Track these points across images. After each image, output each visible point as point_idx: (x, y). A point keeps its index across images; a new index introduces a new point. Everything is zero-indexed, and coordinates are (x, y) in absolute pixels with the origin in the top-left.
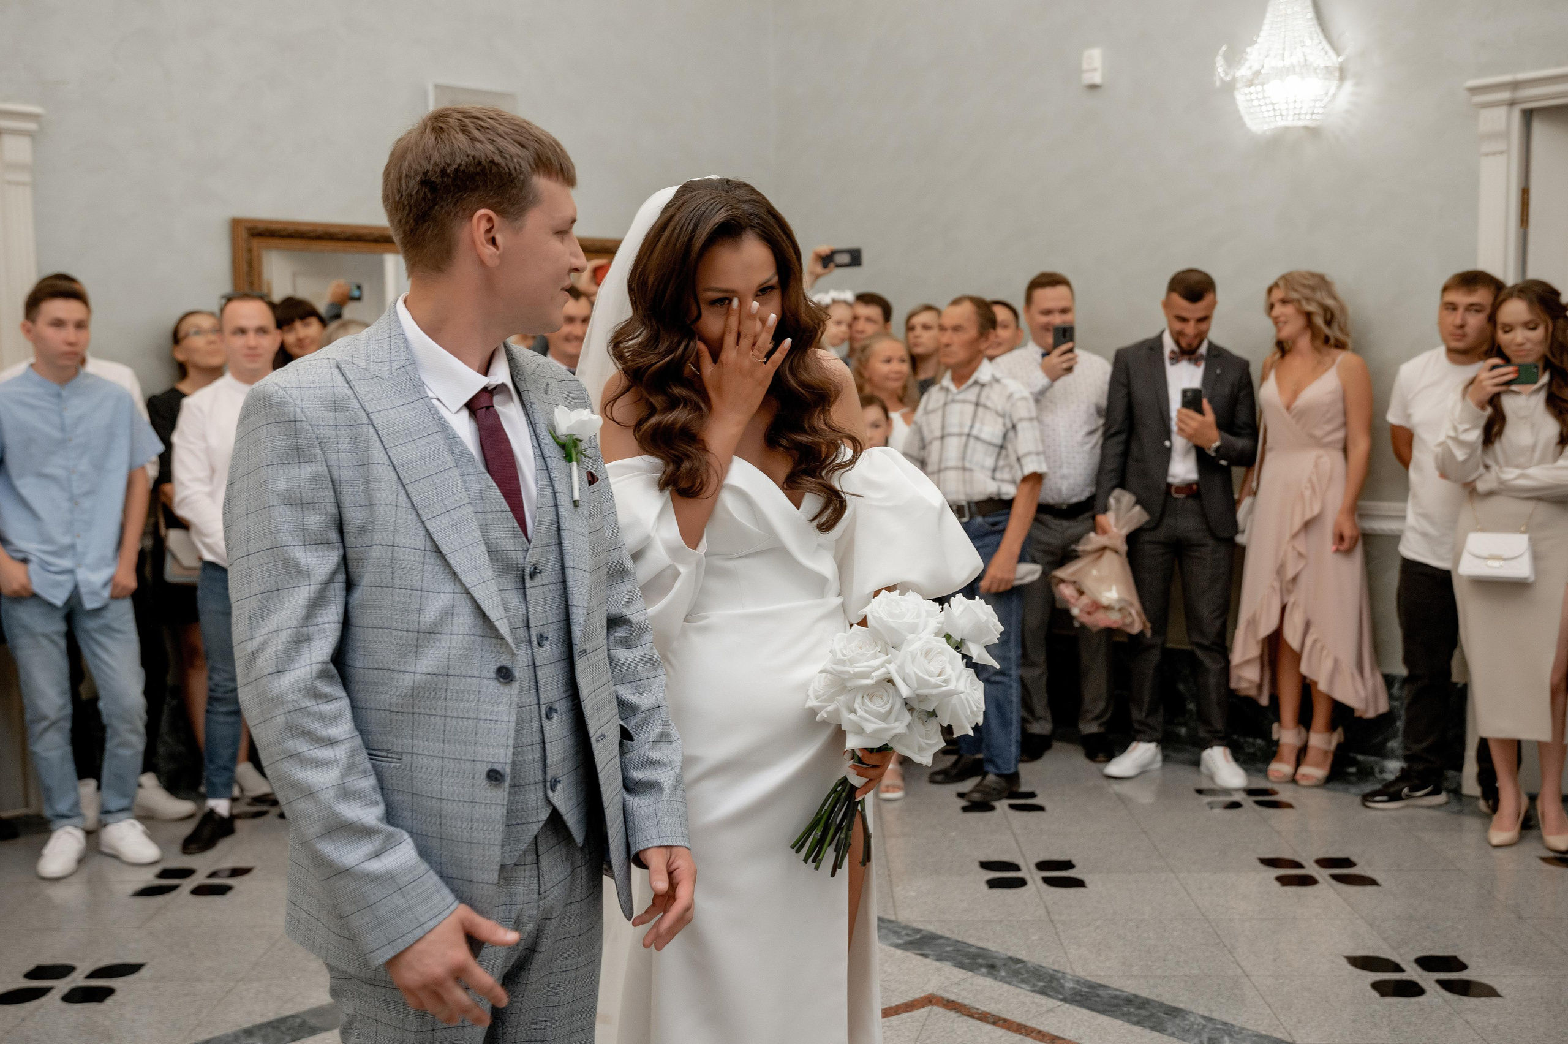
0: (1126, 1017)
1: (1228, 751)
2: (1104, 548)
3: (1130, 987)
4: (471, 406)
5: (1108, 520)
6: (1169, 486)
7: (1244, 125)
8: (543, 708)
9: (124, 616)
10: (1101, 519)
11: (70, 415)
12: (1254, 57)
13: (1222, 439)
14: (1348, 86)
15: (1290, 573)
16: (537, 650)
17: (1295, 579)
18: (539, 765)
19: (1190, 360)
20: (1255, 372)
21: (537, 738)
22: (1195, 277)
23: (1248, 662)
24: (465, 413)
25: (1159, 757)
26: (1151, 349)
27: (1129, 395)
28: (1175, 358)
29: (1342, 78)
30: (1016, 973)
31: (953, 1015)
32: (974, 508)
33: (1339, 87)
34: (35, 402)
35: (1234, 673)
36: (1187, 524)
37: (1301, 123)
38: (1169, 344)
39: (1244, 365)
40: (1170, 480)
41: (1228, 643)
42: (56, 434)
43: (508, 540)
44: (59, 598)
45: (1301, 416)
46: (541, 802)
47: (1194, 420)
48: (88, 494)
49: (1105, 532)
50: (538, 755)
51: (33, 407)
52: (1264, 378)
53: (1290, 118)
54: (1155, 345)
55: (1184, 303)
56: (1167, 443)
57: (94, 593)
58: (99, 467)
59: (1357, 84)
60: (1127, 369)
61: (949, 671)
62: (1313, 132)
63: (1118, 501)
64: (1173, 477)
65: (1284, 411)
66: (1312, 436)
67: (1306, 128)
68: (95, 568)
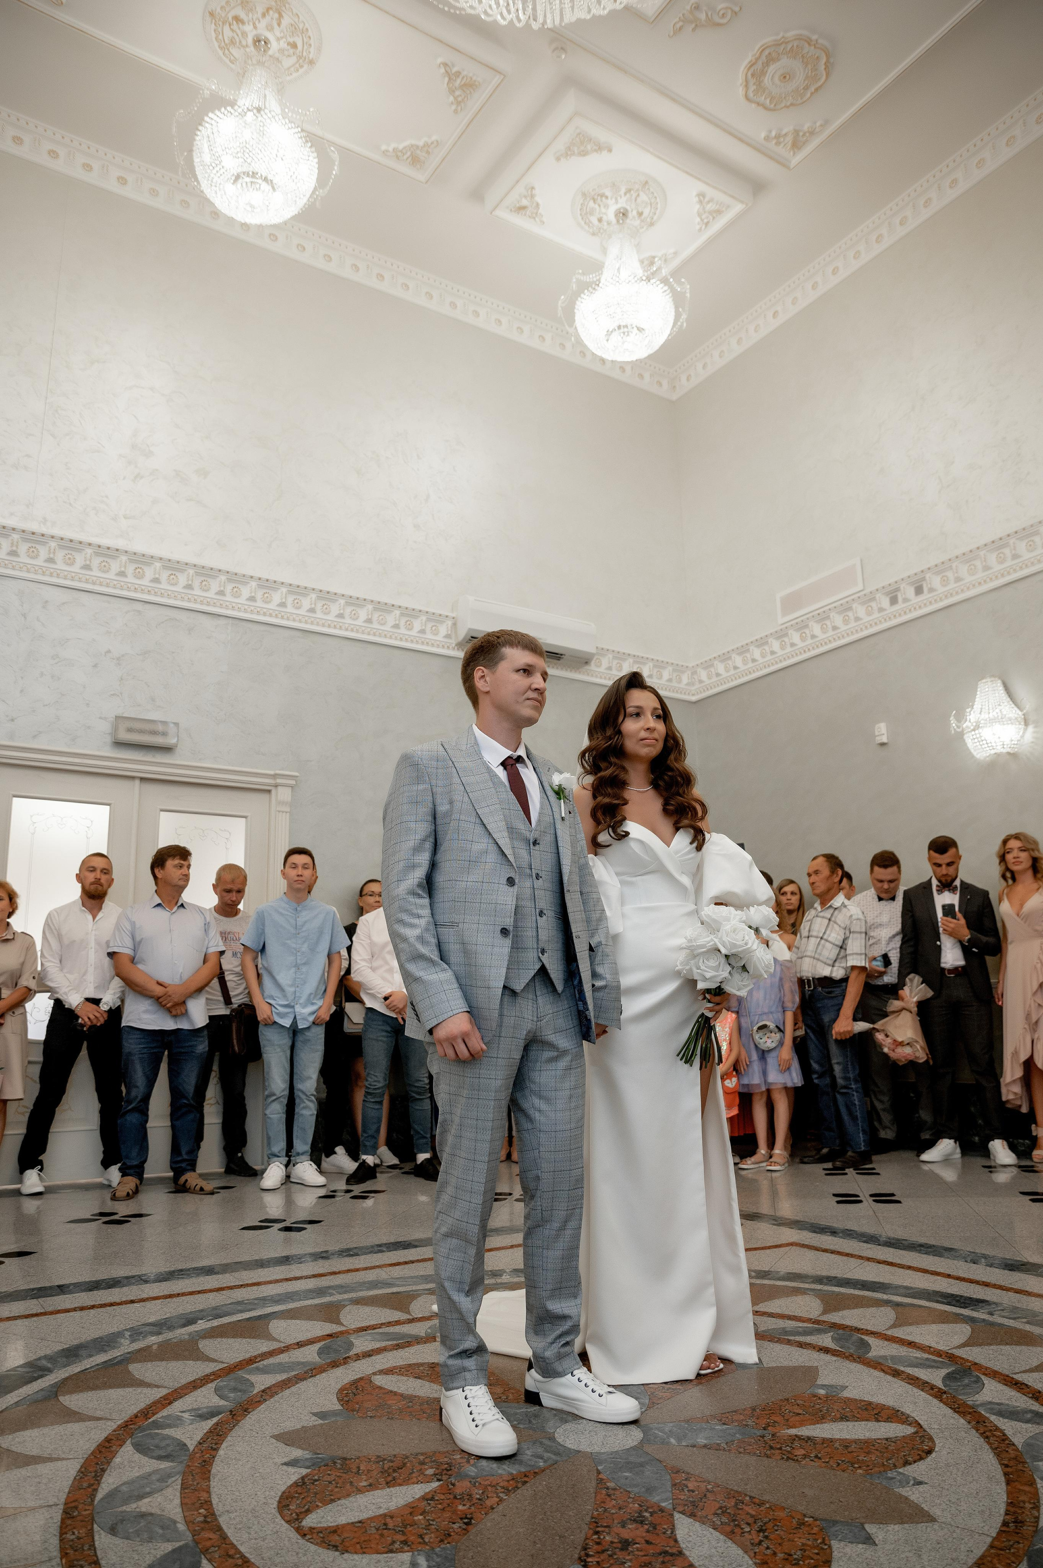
0: (920, 1252)
1: (1005, 1143)
2: (904, 1009)
3: (922, 1240)
4: (503, 764)
5: (906, 992)
6: (943, 969)
7: (973, 756)
8: (538, 911)
9: (319, 1034)
10: (900, 992)
11: (300, 921)
12: (973, 716)
13: (971, 934)
14: (1031, 729)
15: (1034, 1020)
16: (535, 881)
17: (1037, 1022)
18: (535, 940)
19: (949, 890)
20: (993, 897)
21: (534, 925)
22: (943, 840)
23: (1014, 1081)
24: (501, 768)
25: (958, 1150)
26: (925, 888)
27: (913, 916)
28: (940, 891)
29: (1026, 723)
30: (849, 1235)
31: (805, 1250)
32: (816, 982)
33: (1025, 730)
34: (284, 912)
35: (1004, 1090)
36: (960, 992)
37: (1004, 751)
38: (935, 882)
39: (985, 894)
40: (943, 965)
41: (998, 1071)
42: (293, 931)
43: (520, 823)
44: (287, 1023)
45: (1026, 918)
46: (536, 960)
47: (952, 923)
48: (305, 964)
49: (903, 1000)
50: (535, 934)
51: (281, 914)
52: (1000, 900)
53: (999, 747)
54: (927, 885)
55: (936, 855)
56: (938, 943)
57: (304, 1019)
58: (313, 949)
59: (1036, 727)
60: (910, 901)
61: (747, 938)
62: (1013, 756)
63: (911, 980)
64: (945, 963)
65: (1016, 917)
66: (1036, 931)
67: (1009, 753)
68: (304, 1006)
